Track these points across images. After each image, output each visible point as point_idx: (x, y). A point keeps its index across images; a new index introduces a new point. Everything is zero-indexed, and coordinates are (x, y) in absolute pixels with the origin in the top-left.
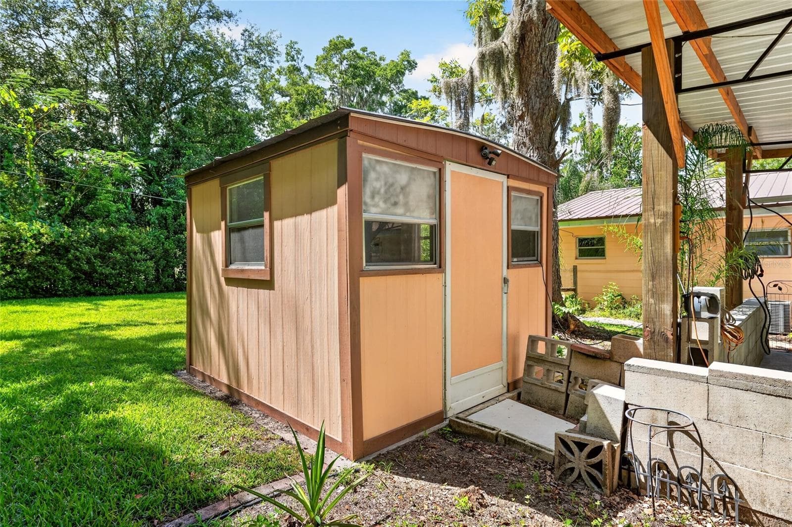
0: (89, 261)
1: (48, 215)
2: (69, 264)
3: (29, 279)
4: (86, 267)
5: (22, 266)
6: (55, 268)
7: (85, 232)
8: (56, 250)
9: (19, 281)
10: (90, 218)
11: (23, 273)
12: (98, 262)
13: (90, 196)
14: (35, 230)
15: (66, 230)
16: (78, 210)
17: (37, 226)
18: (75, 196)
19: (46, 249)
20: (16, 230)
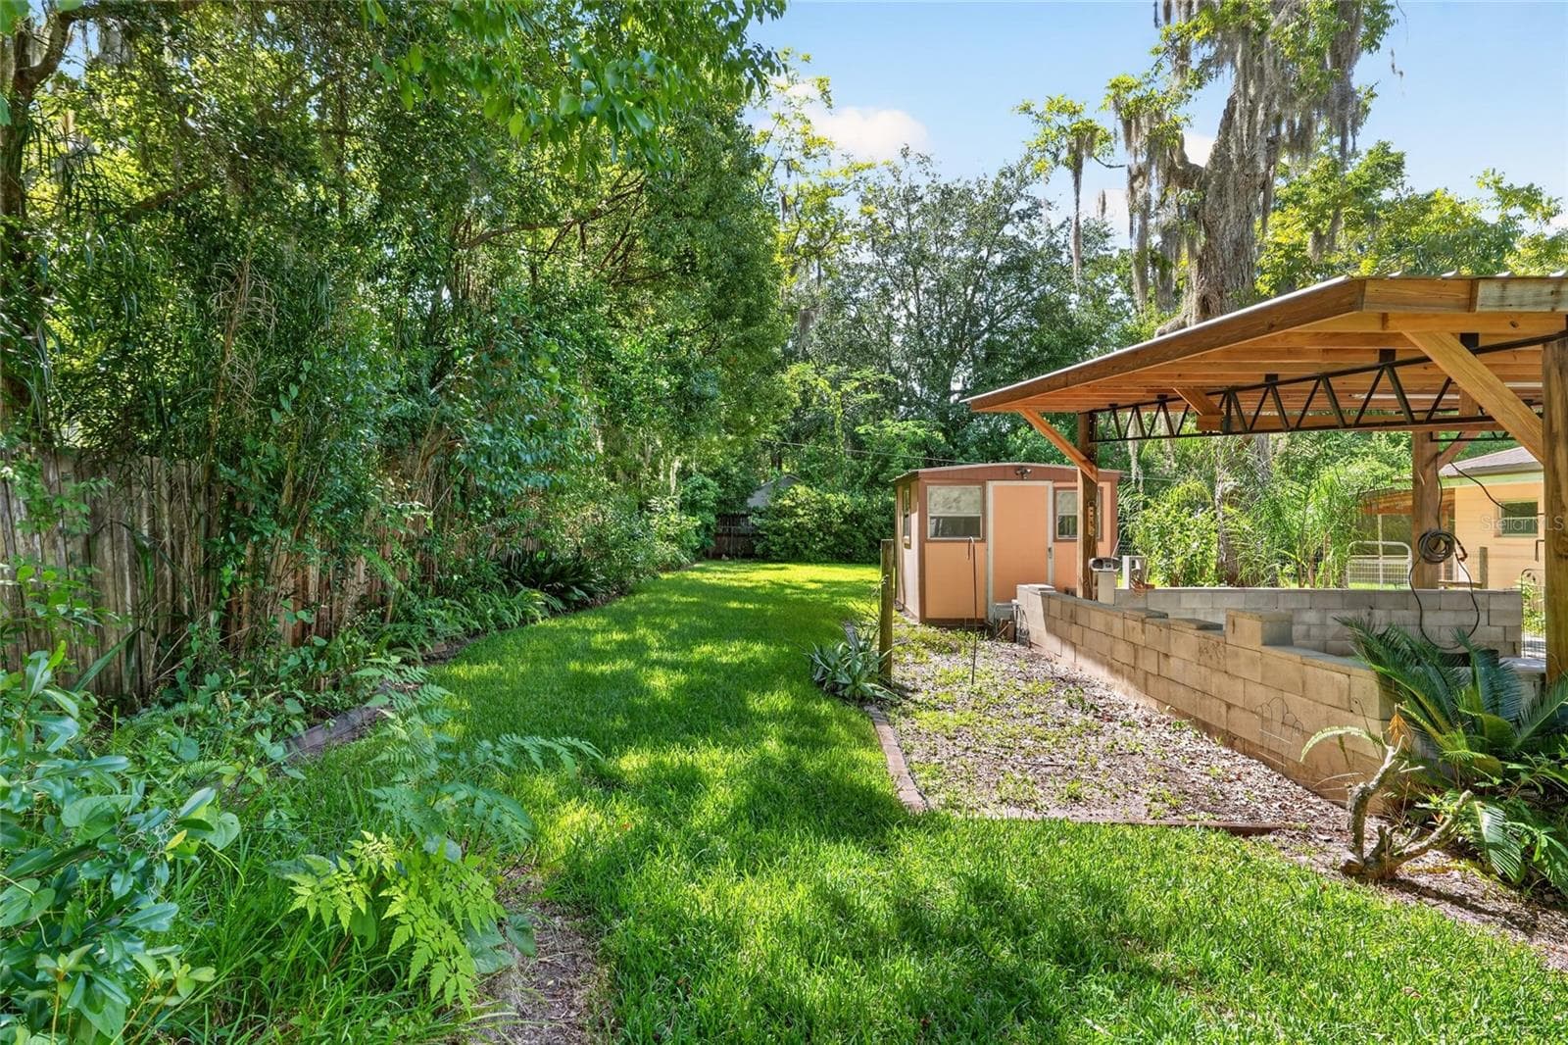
1: (851, 487)
2: (864, 532)
3: (835, 546)
5: (830, 534)
6: (854, 537)
8: (857, 519)
9: (829, 548)
11: (831, 540)
13: (886, 463)
14: (839, 499)
15: (863, 500)
16: (874, 479)
17: (841, 497)
18: (872, 465)
19: (848, 519)
20: (827, 501)
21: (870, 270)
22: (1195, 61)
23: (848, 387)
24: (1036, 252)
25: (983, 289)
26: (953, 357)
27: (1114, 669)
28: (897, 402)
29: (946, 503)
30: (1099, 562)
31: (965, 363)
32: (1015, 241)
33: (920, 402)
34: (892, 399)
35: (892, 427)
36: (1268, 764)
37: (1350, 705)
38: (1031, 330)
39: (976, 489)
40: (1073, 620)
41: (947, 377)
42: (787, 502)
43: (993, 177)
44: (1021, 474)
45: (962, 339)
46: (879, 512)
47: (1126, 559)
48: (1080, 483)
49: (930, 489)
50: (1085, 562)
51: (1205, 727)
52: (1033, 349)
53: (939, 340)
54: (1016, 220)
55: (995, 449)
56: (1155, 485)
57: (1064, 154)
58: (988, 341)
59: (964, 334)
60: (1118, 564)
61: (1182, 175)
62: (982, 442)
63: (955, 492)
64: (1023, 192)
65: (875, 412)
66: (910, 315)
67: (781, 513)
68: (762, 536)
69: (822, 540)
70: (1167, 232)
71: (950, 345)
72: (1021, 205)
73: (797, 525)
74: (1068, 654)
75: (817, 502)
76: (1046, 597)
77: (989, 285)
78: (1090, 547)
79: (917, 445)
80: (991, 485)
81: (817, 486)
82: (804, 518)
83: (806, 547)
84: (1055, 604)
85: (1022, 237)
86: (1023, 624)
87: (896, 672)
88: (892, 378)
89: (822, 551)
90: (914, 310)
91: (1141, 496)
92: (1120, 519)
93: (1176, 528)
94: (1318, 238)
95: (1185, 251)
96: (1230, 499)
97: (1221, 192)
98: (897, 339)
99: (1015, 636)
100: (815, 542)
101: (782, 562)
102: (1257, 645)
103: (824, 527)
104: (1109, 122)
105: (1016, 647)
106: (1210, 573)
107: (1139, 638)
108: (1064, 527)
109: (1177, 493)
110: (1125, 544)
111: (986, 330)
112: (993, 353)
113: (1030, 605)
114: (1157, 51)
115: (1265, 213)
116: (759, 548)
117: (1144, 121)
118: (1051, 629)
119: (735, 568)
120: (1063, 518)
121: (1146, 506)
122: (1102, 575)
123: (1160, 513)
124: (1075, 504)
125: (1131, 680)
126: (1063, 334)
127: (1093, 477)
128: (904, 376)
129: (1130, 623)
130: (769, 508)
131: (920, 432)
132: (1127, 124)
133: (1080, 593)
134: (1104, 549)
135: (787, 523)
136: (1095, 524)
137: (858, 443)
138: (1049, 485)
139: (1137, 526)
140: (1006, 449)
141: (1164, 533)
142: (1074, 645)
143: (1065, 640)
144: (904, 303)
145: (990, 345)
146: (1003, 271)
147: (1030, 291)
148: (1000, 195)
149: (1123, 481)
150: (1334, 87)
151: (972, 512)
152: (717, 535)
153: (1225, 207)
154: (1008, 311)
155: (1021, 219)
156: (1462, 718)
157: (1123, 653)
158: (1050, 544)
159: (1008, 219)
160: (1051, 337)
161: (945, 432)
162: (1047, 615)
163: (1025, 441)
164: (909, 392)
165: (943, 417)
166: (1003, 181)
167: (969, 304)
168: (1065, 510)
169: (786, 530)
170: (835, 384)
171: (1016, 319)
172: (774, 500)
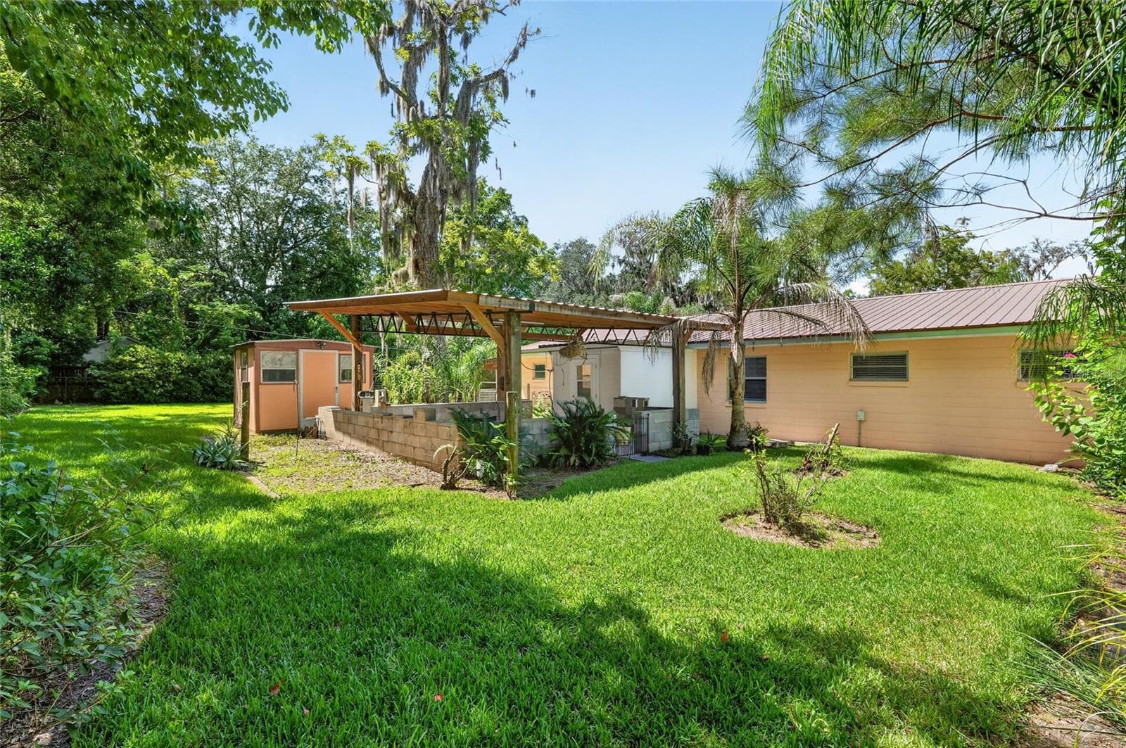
0: (213, 379)
1: (187, 348)
2: (199, 380)
3: (173, 390)
4: (211, 382)
5: (169, 382)
6: (190, 383)
7: (210, 359)
8: (193, 371)
9: (167, 391)
10: (216, 347)
11: (170, 387)
12: (219, 380)
13: (216, 332)
14: (178, 358)
15: (198, 357)
16: (206, 342)
17: (179, 355)
18: (205, 333)
19: (184, 371)
20: (166, 358)
21: (201, 191)
22: (411, 144)
23: (184, 276)
24: (325, 205)
25: (290, 220)
26: (269, 264)
27: (369, 443)
28: (224, 288)
29: (273, 361)
30: (363, 394)
31: (277, 267)
32: (311, 195)
33: (243, 291)
34: (220, 287)
35: (221, 307)
36: (427, 467)
37: (450, 439)
38: (323, 252)
39: (292, 354)
40: (349, 422)
41: (264, 276)
42: (128, 358)
43: (296, 149)
44: (320, 346)
45: (275, 252)
46: (212, 366)
47: (377, 392)
48: (353, 352)
49: (262, 353)
50: (356, 393)
51: (406, 459)
52: (325, 266)
53: (257, 251)
54: (313, 181)
55: (299, 327)
56: (393, 353)
57: (344, 171)
58: (294, 255)
59: (276, 248)
60: (373, 394)
61: (405, 196)
62: (290, 322)
63: (279, 355)
64: (317, 164)
65: (206, 295)
66: (234, 229)
67: (121, 366)
68: (102, 384)
69: (161, 386)
70: (397, 225)
71: (266, 255)
72: (314, 173)
73: (137, 376)
74: (347, 440)
75: (157, 358)
76: (335, 412)
77: (294, 220)
78: (358, 386)
79: (240, 321)
80: (302, 352)
81: (156, 347)
82: (143, 370)
83: (146, 392)
84: (340, 416)
85: (316, 192)
86: (321, 428)
87: (251, 457)
88: (221, 273)
89: (161, 395)
90: (237, 225)
91: (386, 359)
92: (375, 371)
93: (403, 376)
94: (464, 242)
95: (406, 235)
96: (428, 362)
97: (423, 211)
98: (224, 245)
99: (317, 435)
100: (154, 388)
101: (125, 403)
102: (423, 421)
103: (164, 377)
104: (367, 159)
105: (319, 440)
106: (420, 397)
107: (380, 426)
108: (344, 375)
109: (404, 358)
110: (377, 384)
111: (291, 248)
112: (297, 264)
113: (325, 417)
114: (392, 133)
115: (442, 224)
116: (97, 394)
117: (386, 167)
118: (338, 429)
119: (77, 409)
120: (344, 371)
121: (389, 364)
122: (366, 401)
123: (397, 367)
124: (351, 364)
125: (377, 446)
126: (344, 259)
127: (360, 349)
128: (231, 271)
129: (376, 419)
130: (108, 362)
131: (245, 312)
132: (378, 166)
133: (353, 410)
134: (366, 387)
135: (127, 374)
136: (361, 374)
137: (191, 316)
138: (337, 352)
139: (385, 375)
140: (307, 327)
141: (398, 379)
142: (350, 435)
143: (345, 433)
144: (229, 219)
145: (294, 258)
146: (303, 212)
147: (323, 228)
148: (301, 163)
149: (377, 350)
150: (468, 177)
151: (288, 367)
152: (49, 384)
153: (425, 218)
154: (307, 238)
155: (316, 182)
156: (473, 434)
157: (373, 434)
158: (337, 385)
159: (306, 180)
160: (335, 259)
161: (263, 314)
162: (335, 421)
163: (320, 323)
164: (235, 283)
165: (261, 303)
166: (304, 155)
167: (280, 229)
168: (344, 367)
169: (125, 380)
170: (174, 272)
171: (313, 243)
172: (114, 356)
